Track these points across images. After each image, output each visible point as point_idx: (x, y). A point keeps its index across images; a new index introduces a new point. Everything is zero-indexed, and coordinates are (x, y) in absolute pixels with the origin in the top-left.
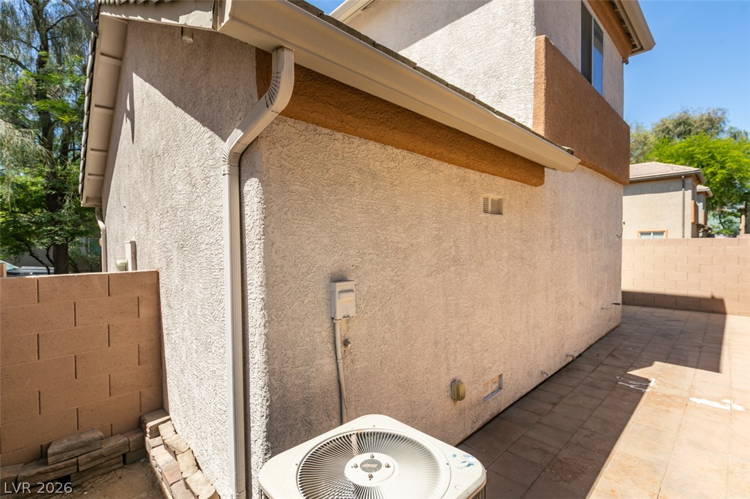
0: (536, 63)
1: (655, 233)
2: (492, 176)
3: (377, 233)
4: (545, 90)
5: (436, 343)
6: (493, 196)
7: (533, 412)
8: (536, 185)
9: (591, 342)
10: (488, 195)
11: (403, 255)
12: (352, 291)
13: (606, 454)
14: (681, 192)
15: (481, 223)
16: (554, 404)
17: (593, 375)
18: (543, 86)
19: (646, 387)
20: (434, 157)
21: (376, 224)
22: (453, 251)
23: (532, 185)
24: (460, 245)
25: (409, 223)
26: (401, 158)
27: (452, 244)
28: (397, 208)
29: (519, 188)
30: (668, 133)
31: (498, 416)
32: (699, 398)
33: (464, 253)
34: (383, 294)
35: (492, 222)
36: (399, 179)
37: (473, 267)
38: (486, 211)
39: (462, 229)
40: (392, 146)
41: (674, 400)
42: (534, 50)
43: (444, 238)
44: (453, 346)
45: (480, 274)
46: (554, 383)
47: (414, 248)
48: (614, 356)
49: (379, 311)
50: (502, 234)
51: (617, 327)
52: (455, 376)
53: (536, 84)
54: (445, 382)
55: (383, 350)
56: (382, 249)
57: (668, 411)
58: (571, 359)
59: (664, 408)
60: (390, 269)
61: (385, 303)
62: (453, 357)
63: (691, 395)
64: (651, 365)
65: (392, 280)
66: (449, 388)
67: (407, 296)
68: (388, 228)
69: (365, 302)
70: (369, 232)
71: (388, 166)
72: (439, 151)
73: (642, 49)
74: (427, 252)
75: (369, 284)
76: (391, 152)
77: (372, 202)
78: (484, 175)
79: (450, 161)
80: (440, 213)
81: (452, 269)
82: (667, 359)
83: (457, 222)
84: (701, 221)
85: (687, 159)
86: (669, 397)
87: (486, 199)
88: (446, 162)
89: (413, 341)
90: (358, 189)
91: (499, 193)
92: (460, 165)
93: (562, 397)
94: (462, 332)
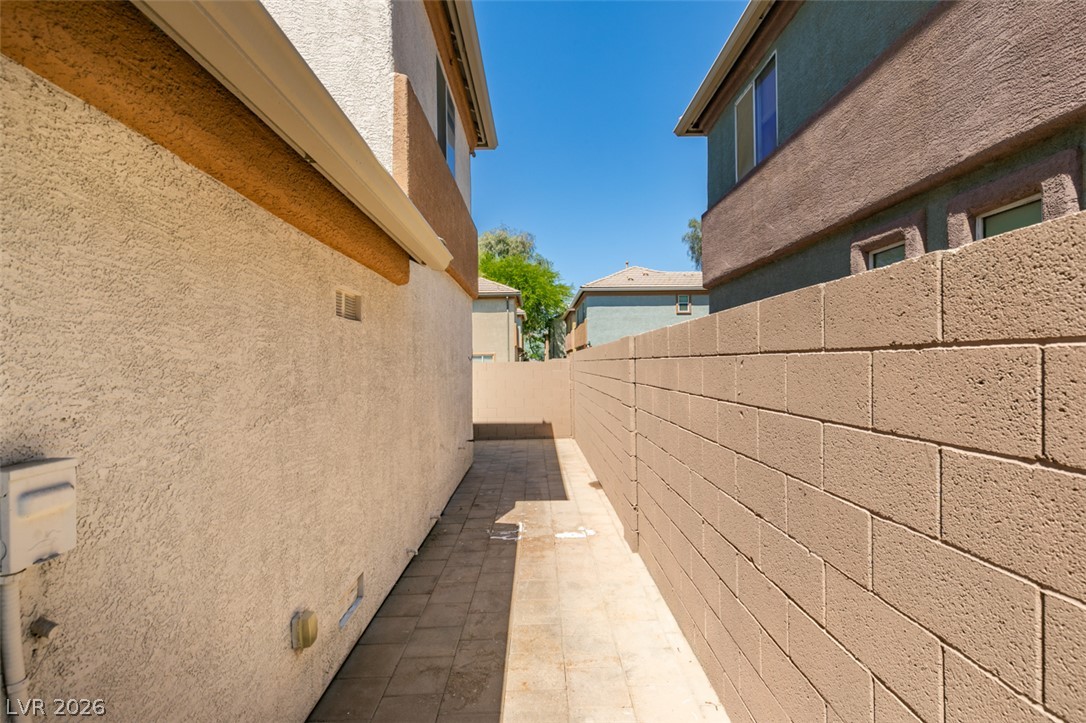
0: (396, 110)
1: (486, 357)
2: (347, 258)
3: (135, 340)
4: (408, 151)
5: (264, 557)
6: (349, 291)
7: (404, 616)
8: (399, 283)
9: (451, 493)
10: (343, 287)
11: (197, 389)
12: (66, 485)
13: (504, 636)
14: (506, 313)
15: (333, 332)
16: (430, 593)
17: (463, 536)
18: (406, 146)
19: (516, 535)
20: (260, 202)
21: (133, 319)
22: (292, 379)
23: (394, 282)
24: (303, 368)
25: (212, 323)
26: (194, 185)
27: (290, 366)
28: (186, 288)
29: (380, 283)
30: (490, 249)
31: (357, 644)
32: (562, 532)
33: (311, 382)
34: (150, 479)
35: (349, 332)
36: (188, 227)
37: (323, 405)
38: (339, 314)
39: (307, 340)
40: (173, 151)
41: (544, 542)
42: (392, 89)
43: (277, 355)
44: (292, 552)
45: (333, 416)
46: (422, 561)
47: (222, 374)
48: (477, 505)
49: (139, 520)
50: (361, 352)
51: (470, 468)
52: (296, 605)
53: (396, 140)
54: (282, 620)
55: (151, 609)
56: (149, 377)
57: (543, 557)
58: (434, 521)
59: (538, 554)
60: (169, 421)
61: (157, 498)
62: (293, 572)
63: (555, 531)
64: (513, 507)
65: (172, 445)
66: (288, 632)
67: (208, 474)
68: (163, 328)
69: (102, 505)
70: (112, 337)
71: (163, 193)
72: (274, 191)
73: (486, 145)
74: (248, 381)
75: (112, 460)
76: (171, 165)
77: (121, 264)
78: (337, 254)
79: (289, 218)
80: (271, 308)
81: (291, 411)
82: (525, 497)
83: (298, 327)
84: (521, 346)
85: (507, 279)
86: (538, 539)
87: (339, 294)
88: (280, 215)
89: (220, 566)
90: (79, 228)
91: (356, 287)
92: (304, 229)
93: (436, 579)
94: (308, 521)
